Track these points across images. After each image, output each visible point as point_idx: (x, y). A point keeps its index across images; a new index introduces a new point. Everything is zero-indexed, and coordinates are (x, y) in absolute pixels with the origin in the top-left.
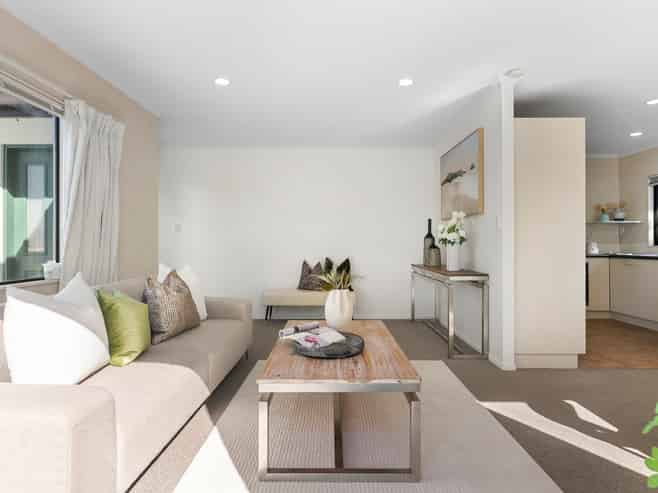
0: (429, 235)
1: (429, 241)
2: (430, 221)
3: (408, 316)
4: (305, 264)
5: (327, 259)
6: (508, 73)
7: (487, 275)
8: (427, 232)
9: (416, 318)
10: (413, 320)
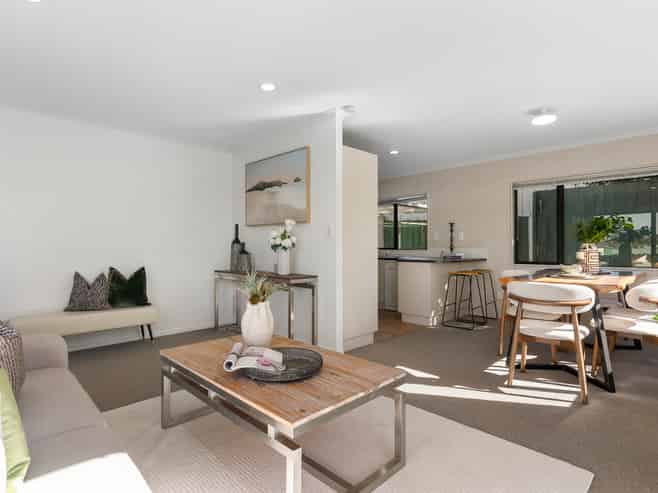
0: (236, 241)
1: (237, 247)
2: (237, 226)
3: (211, 324)
4: (77, 276)
5: (112, 269)
6: (346, 108)
7: (315, 277)
8: (233, 238)
9: (220, 323)
10: (216, 327)
